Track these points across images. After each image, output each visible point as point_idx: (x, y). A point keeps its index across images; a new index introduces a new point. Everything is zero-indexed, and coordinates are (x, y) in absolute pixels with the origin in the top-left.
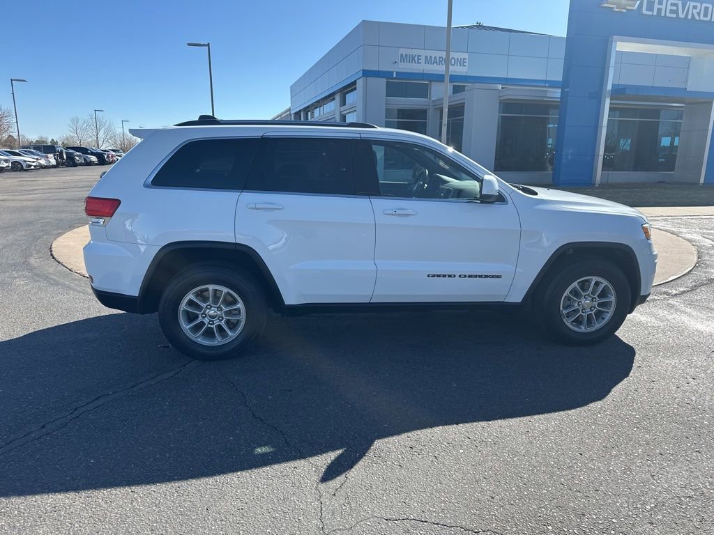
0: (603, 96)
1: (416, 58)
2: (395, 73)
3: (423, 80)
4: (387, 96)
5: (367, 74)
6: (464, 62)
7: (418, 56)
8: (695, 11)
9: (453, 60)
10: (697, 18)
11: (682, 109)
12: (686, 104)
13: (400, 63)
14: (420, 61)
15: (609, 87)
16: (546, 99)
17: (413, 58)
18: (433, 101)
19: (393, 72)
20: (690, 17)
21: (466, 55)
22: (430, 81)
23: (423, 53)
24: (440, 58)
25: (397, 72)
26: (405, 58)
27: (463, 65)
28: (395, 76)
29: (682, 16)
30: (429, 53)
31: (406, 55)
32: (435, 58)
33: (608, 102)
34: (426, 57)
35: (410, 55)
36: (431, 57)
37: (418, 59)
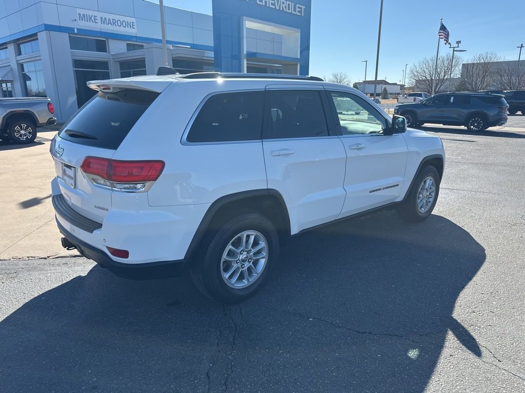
0: (242, 58)
1: (93, 18)
2: (76, 30)
3: (101, 37)
4: (71, 49)
5: (49, 28)
6: (133, 25)
7: (94, 16)
8: (284, 5)
9: (124, 23)
10: (285, 10)
11: (281, 68)
12: (283, 65)
13: (79, 21)
14: (96, 21)
15: (245, 52)
16: (204, 58)
17: (90, 18)
18: (112, 55)
19: (74, 29)
20: (281, 9)
21: (133, 20)
22: (107, 39)
23: (99, 15)
24: (113, 20)
25: (77, 29)
26: (82, 17)
27: (133, 28)
28: (76, 32)
29: (278, 8)
30: (104, 15)
31: (84, 15)
32: (109, 19)
33: (245, 62)
34: (101, 18)
35: (87, 15)
36: (105, 19)
37: (95, 19)
